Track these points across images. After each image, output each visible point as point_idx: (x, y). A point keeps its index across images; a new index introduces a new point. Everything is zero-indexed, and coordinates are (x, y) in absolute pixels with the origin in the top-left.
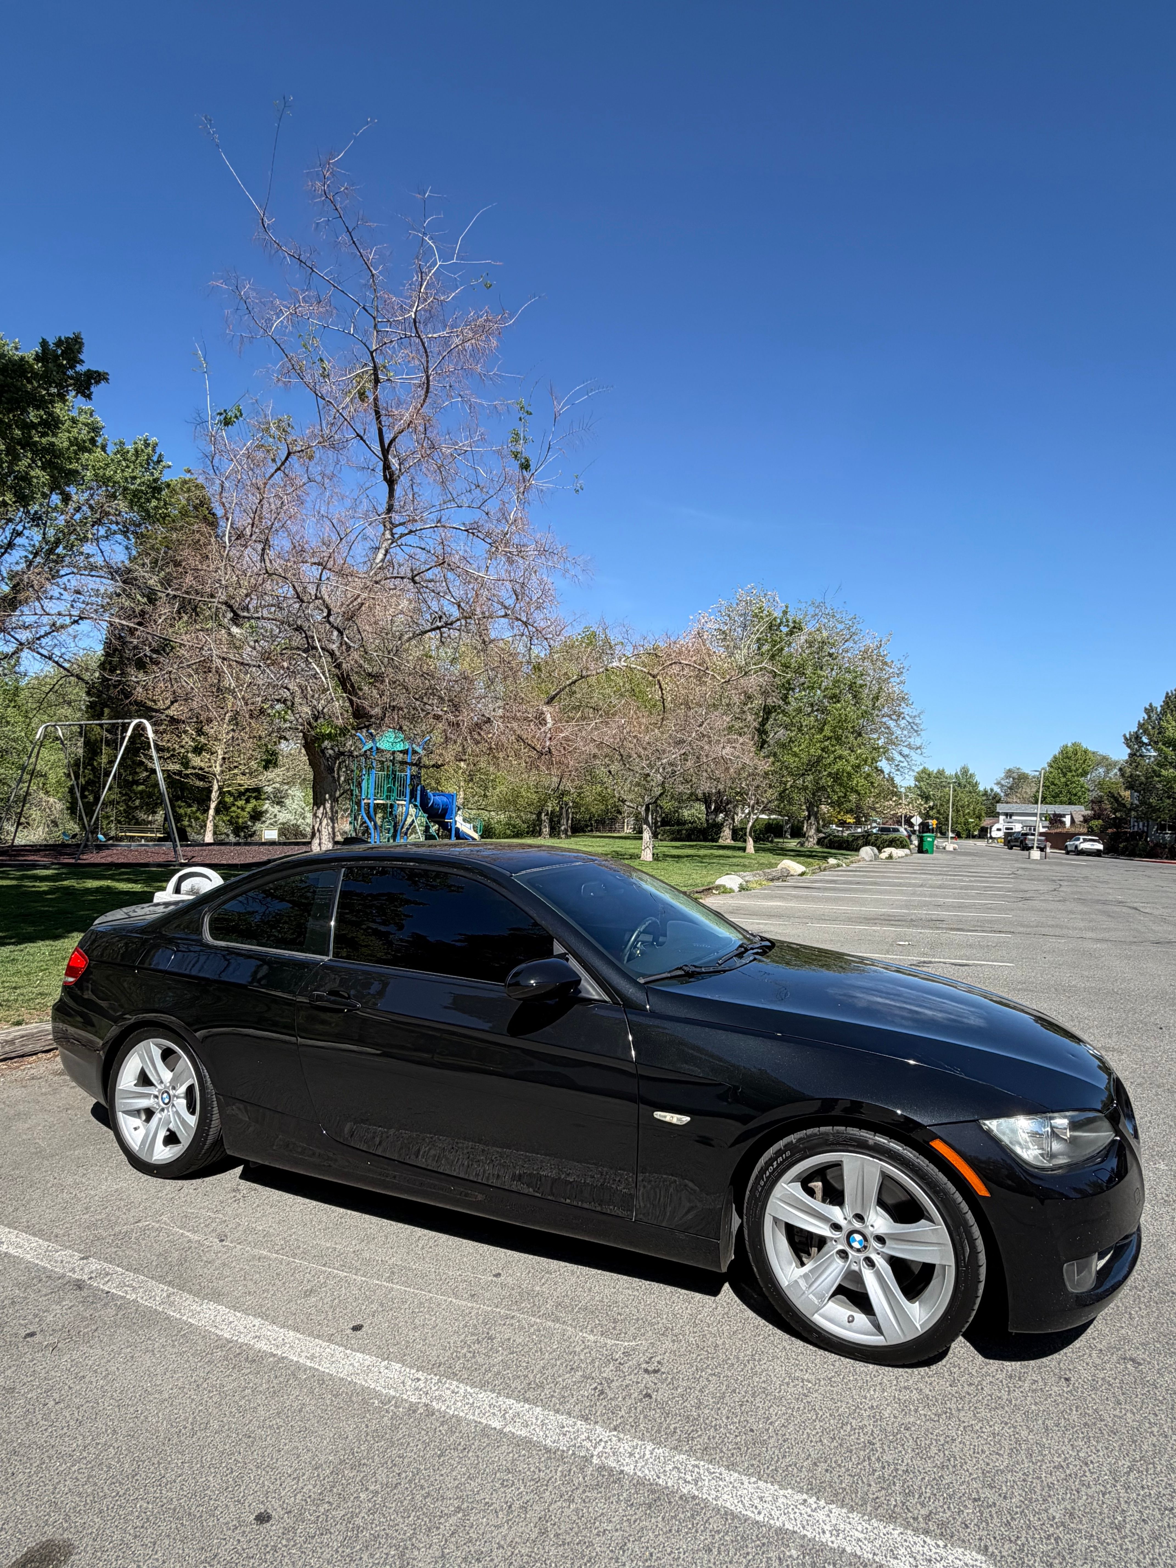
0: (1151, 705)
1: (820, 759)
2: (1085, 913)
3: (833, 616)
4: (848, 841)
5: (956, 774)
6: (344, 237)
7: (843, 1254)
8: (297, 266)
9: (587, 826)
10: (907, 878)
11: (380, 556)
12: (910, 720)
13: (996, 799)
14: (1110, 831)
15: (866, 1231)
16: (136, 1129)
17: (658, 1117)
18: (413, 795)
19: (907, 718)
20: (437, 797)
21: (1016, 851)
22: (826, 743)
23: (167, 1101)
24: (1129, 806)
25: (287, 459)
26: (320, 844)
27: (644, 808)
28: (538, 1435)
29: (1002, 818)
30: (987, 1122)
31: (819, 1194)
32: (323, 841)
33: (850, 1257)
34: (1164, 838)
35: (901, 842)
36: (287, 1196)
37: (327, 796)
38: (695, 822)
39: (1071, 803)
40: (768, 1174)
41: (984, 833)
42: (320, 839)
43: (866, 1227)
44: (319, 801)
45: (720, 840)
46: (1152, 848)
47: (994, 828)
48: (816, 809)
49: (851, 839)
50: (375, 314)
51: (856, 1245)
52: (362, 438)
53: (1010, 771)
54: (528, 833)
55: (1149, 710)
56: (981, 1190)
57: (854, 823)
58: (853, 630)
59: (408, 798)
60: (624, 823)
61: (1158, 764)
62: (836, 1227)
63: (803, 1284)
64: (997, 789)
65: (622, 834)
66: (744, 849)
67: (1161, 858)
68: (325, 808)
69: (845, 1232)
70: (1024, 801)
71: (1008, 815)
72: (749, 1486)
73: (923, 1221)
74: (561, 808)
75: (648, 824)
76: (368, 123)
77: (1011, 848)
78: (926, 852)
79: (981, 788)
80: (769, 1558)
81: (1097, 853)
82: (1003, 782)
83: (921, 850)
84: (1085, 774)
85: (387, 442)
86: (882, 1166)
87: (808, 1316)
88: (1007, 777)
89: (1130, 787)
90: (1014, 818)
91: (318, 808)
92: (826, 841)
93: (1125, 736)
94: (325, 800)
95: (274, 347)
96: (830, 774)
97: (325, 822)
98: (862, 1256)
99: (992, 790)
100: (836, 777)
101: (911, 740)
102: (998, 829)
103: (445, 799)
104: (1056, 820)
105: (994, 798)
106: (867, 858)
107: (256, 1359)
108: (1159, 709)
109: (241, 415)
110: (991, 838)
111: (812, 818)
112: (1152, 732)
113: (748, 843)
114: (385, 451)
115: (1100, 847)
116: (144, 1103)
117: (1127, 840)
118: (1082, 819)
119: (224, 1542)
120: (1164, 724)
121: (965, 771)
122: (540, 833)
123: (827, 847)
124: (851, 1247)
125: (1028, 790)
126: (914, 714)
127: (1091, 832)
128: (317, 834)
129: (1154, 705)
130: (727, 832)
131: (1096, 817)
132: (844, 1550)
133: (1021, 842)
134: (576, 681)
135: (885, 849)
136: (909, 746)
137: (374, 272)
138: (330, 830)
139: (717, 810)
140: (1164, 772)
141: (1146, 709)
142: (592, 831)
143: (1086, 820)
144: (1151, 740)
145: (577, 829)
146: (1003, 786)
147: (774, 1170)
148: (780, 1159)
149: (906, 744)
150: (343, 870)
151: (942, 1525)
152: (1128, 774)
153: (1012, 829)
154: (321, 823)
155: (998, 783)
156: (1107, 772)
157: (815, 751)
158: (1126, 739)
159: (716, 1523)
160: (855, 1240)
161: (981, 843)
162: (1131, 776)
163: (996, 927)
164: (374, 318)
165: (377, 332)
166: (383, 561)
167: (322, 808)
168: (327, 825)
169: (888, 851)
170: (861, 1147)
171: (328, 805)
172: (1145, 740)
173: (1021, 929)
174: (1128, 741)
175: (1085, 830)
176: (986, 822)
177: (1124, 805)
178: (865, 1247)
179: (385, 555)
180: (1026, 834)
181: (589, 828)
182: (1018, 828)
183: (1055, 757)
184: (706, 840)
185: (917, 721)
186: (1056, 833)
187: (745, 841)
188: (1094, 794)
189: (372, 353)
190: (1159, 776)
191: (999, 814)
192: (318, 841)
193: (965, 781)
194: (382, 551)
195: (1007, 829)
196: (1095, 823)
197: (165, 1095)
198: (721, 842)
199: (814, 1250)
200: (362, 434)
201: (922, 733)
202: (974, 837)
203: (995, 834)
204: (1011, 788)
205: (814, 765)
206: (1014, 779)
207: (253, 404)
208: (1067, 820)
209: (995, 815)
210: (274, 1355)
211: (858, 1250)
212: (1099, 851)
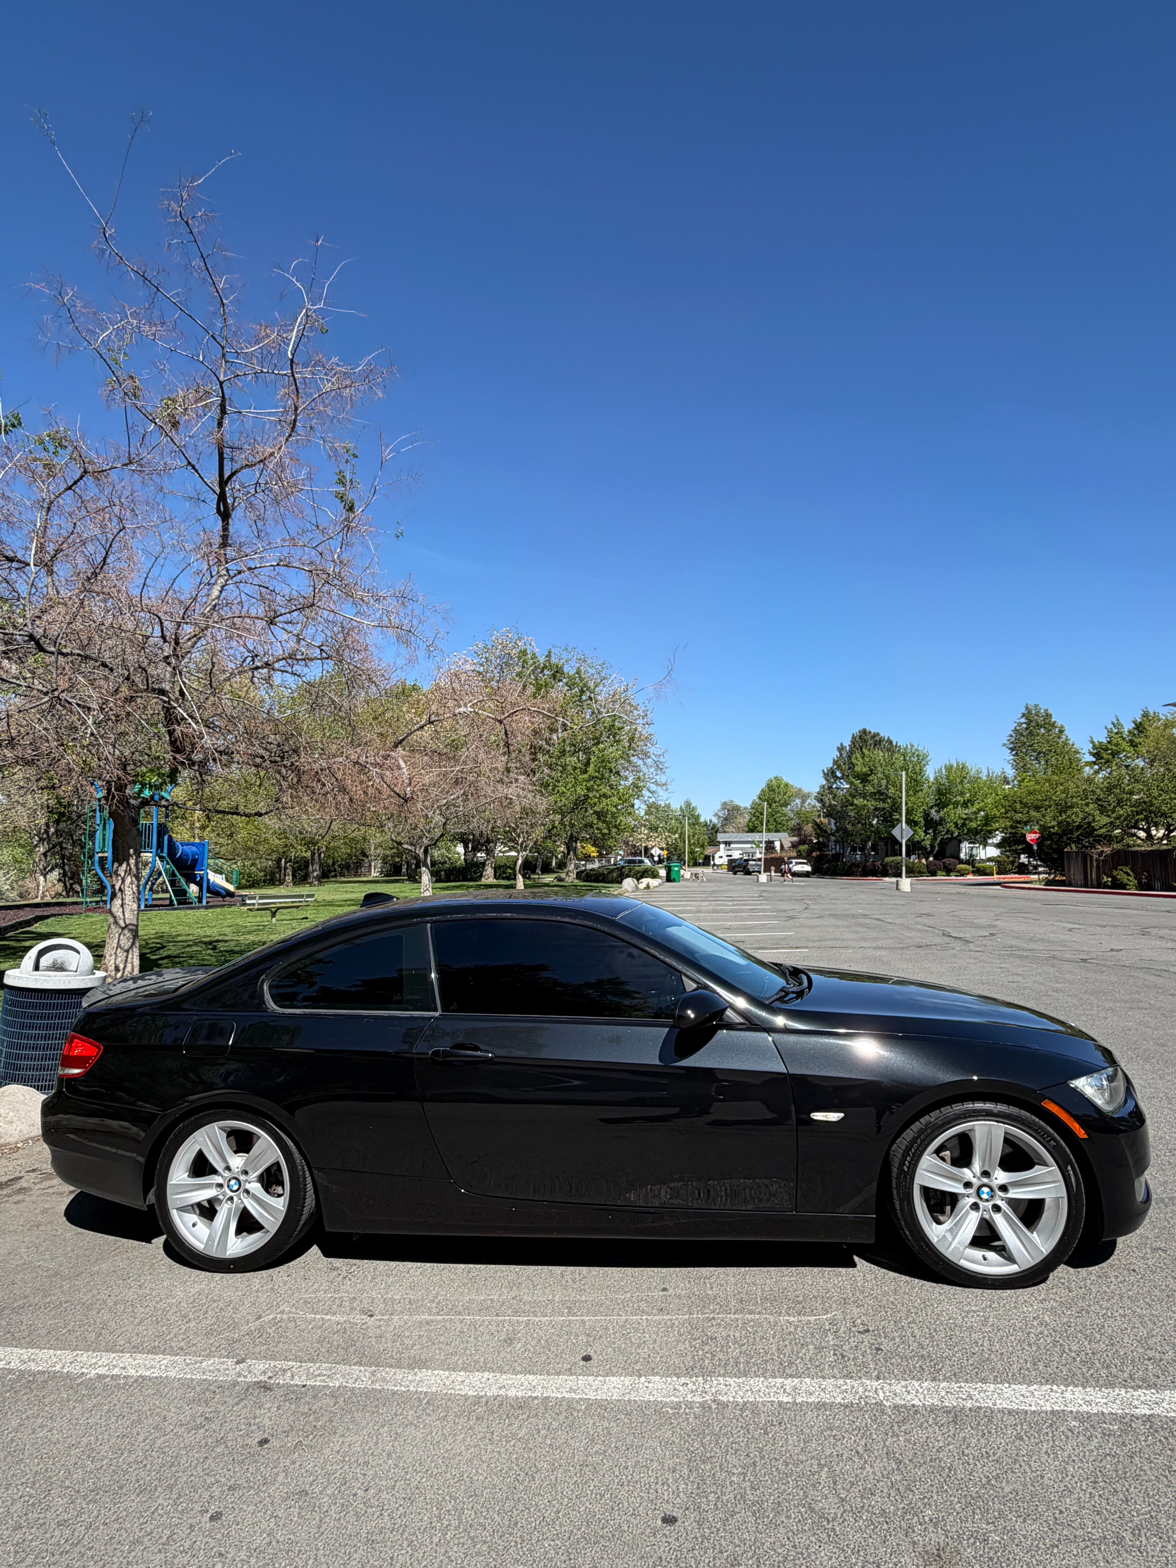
0: (842, 745)
1: (587, 797)
2: (847, 926)
3: (585, 661)
4: (603, 874)
5: (681, 807)
6: (197, 262)
7: (975, 1207)
8: (141, 283)
9: (330, 871)
10: (680, 905)
11: (215, 593)
12: (656, 759)
13: (715, 830)
14: (814, 854)
15: (991, 1184)
16: (194, 1225)
17: (815, 1118)
18: (160, 845)
19: (653, 756)
20: (185, 847)
21: (740, 875)
22: (592, 783)
23: (235, 1188)
24: (829, 832)
25: (81, 477)
26: (122, 906)
27: (422, 850)
28: (827, 1398)
29: (722, 846)
30: (1073, 1082)
31: (948, 1160)
32: (127, 901)
33: (981, 1207)
34: (855, 858)
35: (653, 872)
36: (393, 1264)
37: (132, 851)
38: (445, 862)
39: (777, 831)
40: (913, 1150)
41: (707, 861)
42: (123, 899)
43: (991, 1181)
44: (121, 858)
45: (483, 879)
46: (850, 867)
47: (717, 856)
48: (574, 845)
49: (606, 872)
50: (223, 343)
51: (985, 1196)
52: (193, 467)
53: (725, 803)
54: (264, 882)
55: (841, 749)
56: (1081, 1133)
57: (598, 856)
58: (603, 674)
59: (154, 850)
60: (370, 866)
61: (850, 795)
62: (968, 1185)
63: (949, 1236)
64: (715, 820)
65: (370, 878)
66: (513, 887)
67: (856, 876)
68: (128, 864)
69: (975, 1187)
70: (738, 830)
71: (728, 843)
72: (1007, 1390)
73: (1037, 1167)
74: (313, 854)
75: (427, 867)
76: (231, 154)
77: (735, 873)
78: (674, 881)
79: (702, 820)
80: (1063, 1432)
81: (807, 875)
82: (720, 814)
83: (669, 879)
84: (786, 804)
85: (227, 474)
86: (1006, 1128)
87: (956, 1262)
88: (723, 809)
89: (828, 815)
90: (732, 846)
91: (120, 865)
92: (583, 875)
93: (823, 771)
94: (129, 855)
95: (99, 361)
96: (595, 812)
97: (128, 880)
98: (989, 1205)
99: (711, 821)
100: (600, 815)
101: (657, 777)
102: (721, 857)
103: (194, 849)
104: (770, 846)
105: (713, 828)
106: (630, 890)
107: (522, 1404)
108: (848, 748)
109: (20, 424)
110: (714, 865)
111: (571, 853)
112: (844, 767)
113: (518, 881)
114: (223, 482)
115: (808, 868)
116: (203, 1195)
117: (828, 862)
118: (790, 845)
119: (656, 1547)
120: (854, 761)
121: (688, 805)
122: (281, 882)
123: (584, 881)
124: (981, 1199)
125: (742, 821)
126: (659, 753)
127: (799, 856)
128: (119, 895)
129: (844, 744)
130: (489, 871)
131: (802, 842)
132: (1103, 1413)
133: (744, 867)
134: (424, 725)
135: (643, 880)
136: (656, 783)
137: (225, 301)
138: (135, 889)
139: (475, 849)
140: (856, 802)
141: (838, 748)
142: (335, 876)
143: (794, 846)
144: (843, 775)
145: (326, 875)
146: (719, 817)
147: (919, 1146)
148: (923, 1137)
149: (653, 781)
150: (429, 925)
151: (1144, 1380)
152: (827, 804)
153: (731, 856)
154: (123, 881)
155: (716, 815)
156: (803, 802)
157: (581, 791)
158: (824, 774)
159: (1011, 1420)
160: (983, 1193)
161: (708, 870)
162: (830, 806)
163: (794, 944)
164: (223, 348)
165: (226, 362)
166: (218, 597)
167: (124, 865)
168: (132, 883)
169: (645, 881)
170: (988, 1115)
171: (132, 861)
172: (839, 774)
173: (812, 944)
174: (826, 775)
175: (794, 854)
176: (709, 851)
177: (826, 832)
178: (992, 1197)
179: (221, 592)
180: (747, 860)
181: (333, 874)
182: (736, 855)
183: (762, 790)
184: (465, 879)
185: (662, 760)
186: (771, 858)
187: (515, 879)
188: (793, 822)
189: (221, 383)
190: (852, 805)
191: (719, 842)
192: (120, 902)
193: (690, 813)
194: (218, 588)
195: (728, 856)
196: (804, 848)
197: (233, 1182)
198: (484, 881)
199: (948, 1208)
200: (193, 463)
201: (666, 771)
202: (700, 864)
203: (718, 861)
204: (726, 819)
205: (580, 804)
206: (728, 810)
207: (45, 415)
208: (777, 845)
209: (714, 843)
210: (536, 1398)
211: (987, 1200)
212: (808, 872)
